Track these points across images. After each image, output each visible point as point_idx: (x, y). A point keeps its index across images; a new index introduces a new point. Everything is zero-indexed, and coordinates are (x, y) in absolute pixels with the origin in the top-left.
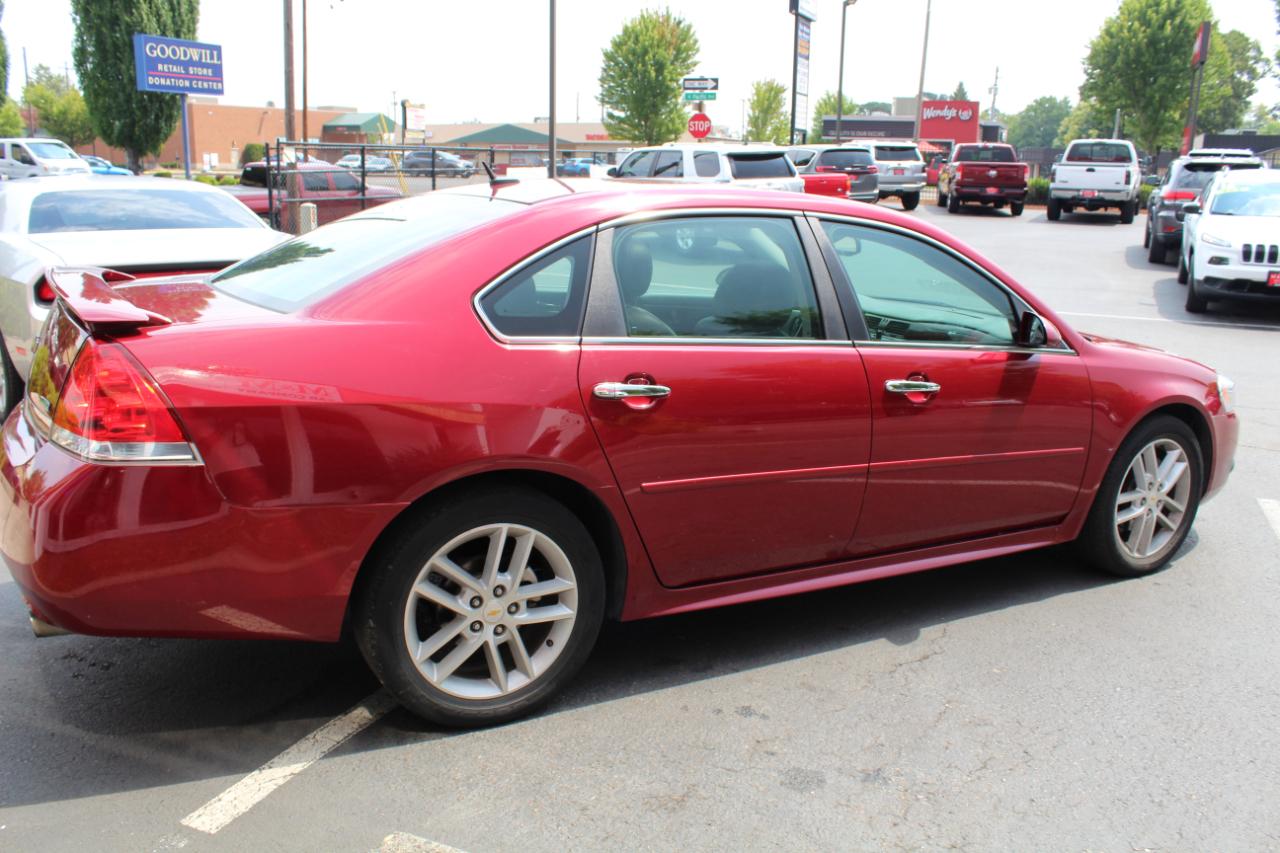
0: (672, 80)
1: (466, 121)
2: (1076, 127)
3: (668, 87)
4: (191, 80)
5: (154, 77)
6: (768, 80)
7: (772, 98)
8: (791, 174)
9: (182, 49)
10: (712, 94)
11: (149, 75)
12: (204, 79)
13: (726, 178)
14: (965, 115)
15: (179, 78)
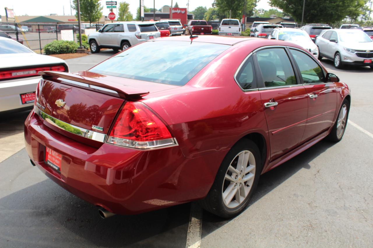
0: (95, 2)
1: (23, 15)
2: (209, 15)
3: (94, 4)
6: (123, 2)
7: (125, 8)
8: (157, 30)
10: (115, 6)
13: (139, 32)
14: (183, 12)
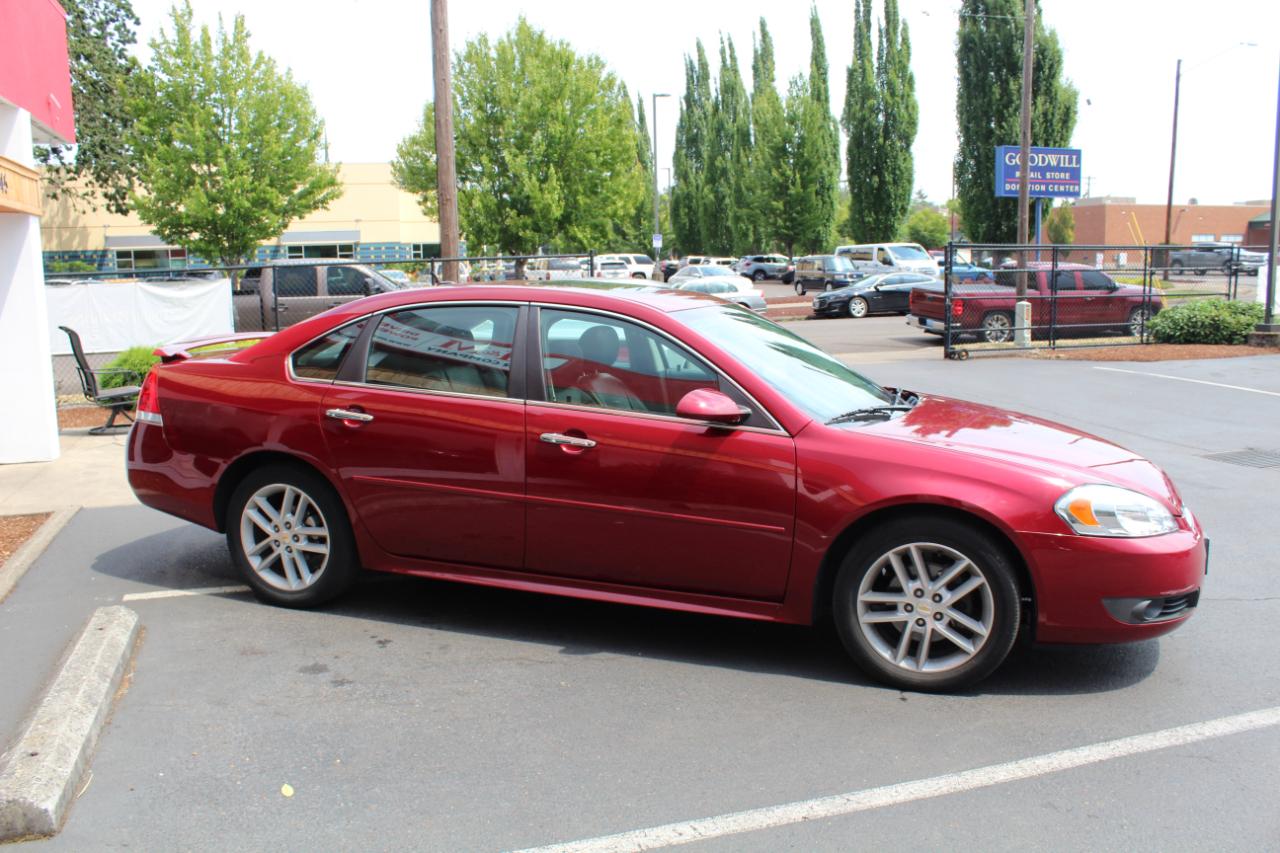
4: (1047, 185)
5: (1011, 183)
9: (1040, 155)
11: (1006, 182)
12: (1060, 182)
15: (1035, 184)
